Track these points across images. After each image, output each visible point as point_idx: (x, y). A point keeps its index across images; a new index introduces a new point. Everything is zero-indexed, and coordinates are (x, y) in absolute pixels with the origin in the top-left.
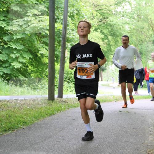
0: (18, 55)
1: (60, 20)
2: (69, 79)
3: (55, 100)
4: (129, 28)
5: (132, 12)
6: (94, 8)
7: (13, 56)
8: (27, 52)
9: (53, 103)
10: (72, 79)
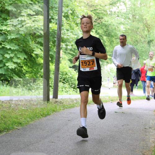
0: (12, 55)
1: (54, 20)
2: (64, 80)
3: (51, 101)
4: (124, 28)
5: (127, 12)
6: (89, 8)
7: (7, 56)
8: (21, 52)
9: (48, 104)
10: (67, 79)
